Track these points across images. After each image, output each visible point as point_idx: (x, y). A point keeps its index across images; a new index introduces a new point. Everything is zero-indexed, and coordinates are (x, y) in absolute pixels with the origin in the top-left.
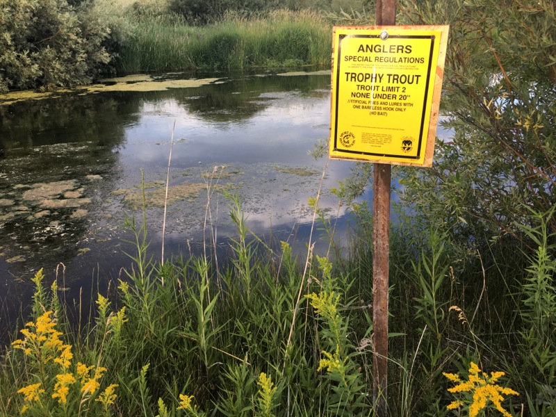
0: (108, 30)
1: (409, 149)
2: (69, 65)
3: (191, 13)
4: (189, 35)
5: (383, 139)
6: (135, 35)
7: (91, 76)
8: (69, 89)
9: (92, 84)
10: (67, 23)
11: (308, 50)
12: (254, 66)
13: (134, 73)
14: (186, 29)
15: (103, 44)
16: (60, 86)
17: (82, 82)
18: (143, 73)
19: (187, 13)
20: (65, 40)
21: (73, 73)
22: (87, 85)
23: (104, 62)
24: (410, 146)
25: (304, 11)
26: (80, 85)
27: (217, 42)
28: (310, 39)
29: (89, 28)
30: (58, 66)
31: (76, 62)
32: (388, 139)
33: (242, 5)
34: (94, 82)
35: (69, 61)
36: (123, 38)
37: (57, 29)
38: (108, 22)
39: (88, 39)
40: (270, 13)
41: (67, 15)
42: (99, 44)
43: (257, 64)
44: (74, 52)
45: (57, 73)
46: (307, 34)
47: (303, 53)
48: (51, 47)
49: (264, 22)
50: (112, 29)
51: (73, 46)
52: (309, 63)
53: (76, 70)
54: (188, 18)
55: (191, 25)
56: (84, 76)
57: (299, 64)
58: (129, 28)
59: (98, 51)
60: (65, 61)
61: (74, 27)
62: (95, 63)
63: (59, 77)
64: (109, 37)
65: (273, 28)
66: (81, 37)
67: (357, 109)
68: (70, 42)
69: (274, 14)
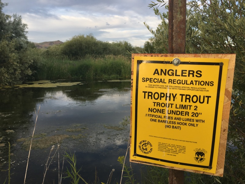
0: (32, 61)
1: (201, 159)
2: (12, 76)
3: (71, 55)
4: (70, 64)
5: (178, 149)
6: (45, 63)
7: (23, 80)
8: (11, 86)
9: (22, 84)
10: (13, 57)
11: (121, 71)
12: (97, 77)
13: (43, 79)
14: (68, 61)
15: (29, 67)
16: (6, 85)
17: (18, 83)
18: (47, 79)
19: (70, 55)
20: (11, 65)
21: (13, 79)
22: (20, 84)
23: (29, 74)
24: (203, 157)
25: (119, 56)
26: (16, 84)
27: (81, 67)
28: (122, 66)
29: (23, 60)
30: (7, 76)
31: (16, 74)
32: (183, 149)
33: (93, 52)
34: (23, 83)
35: (12, 74)
36: (39, 64)
37: (8, 60)
38: (33, 58)
39: (22, 65)
40: (105, 56)
41: (13, 54)
42: (27, 67)
43: (99, 76)
44: (15, 70)
45: (6, 79)
46: (121, 65)
47: (119, 72)
48: (4, 68)
49: (102, 59)
50: (34, 61)
51: (15, 67)
52: (122, 76)
53: (15, 78)
54: (70, 57)
55: (71, 60)
56: (19, 80)
57: (117, 77)
58: (42, 60)
59: (26, 70)
60: (10, 73)
61: (16, 59)
62: (25, 74)
63: (7, 80)
64: (33, 64)
65: (106, 62)
66: (19, 64)
67: (153, 122)
68: (14, 66)
69: (107, 56)
